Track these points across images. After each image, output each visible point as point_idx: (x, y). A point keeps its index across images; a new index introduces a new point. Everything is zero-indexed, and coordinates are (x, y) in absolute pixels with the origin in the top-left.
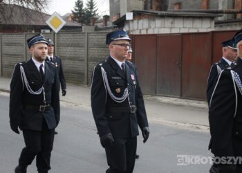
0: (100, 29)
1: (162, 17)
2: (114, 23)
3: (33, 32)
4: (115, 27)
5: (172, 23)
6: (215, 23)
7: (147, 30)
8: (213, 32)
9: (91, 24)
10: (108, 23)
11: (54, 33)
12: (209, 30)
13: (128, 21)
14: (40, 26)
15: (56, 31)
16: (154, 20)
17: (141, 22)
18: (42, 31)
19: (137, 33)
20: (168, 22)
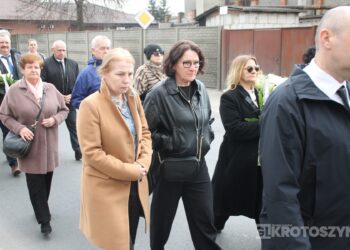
0: (177, 25)
6: (300, 19)
11: (143, 30)
15: (145, 26)
18: (117, 28)
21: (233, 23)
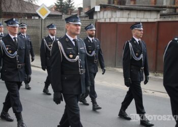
2: (86, 13)
3: (26, 18)
4: (86, 16)
5: (128, 14)
6: (161, 15)
7: (110, 19)
8: (159, 22)
9: (69, 13)
10: (81, 13)
11: (42, 20)
12: (156, 20)
13: (96, 12)
14: (32, 14)
15: (43, 18)
16: (115, 12)
17: (106, 13)
18: (33, 17)
19: (103, 21)
20: (126, 14)
21: (112, 17)
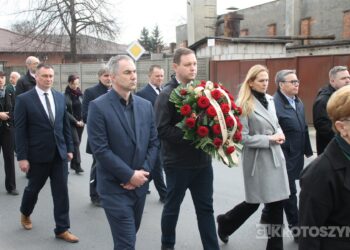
0: (169, 56)
1: (235, 43)
5: (245, 49)
6: (287, 49)
7: (220, 56)
9: (158, 51)
16: (227, 46)
20: (241, 48)
21: (223, 53)
